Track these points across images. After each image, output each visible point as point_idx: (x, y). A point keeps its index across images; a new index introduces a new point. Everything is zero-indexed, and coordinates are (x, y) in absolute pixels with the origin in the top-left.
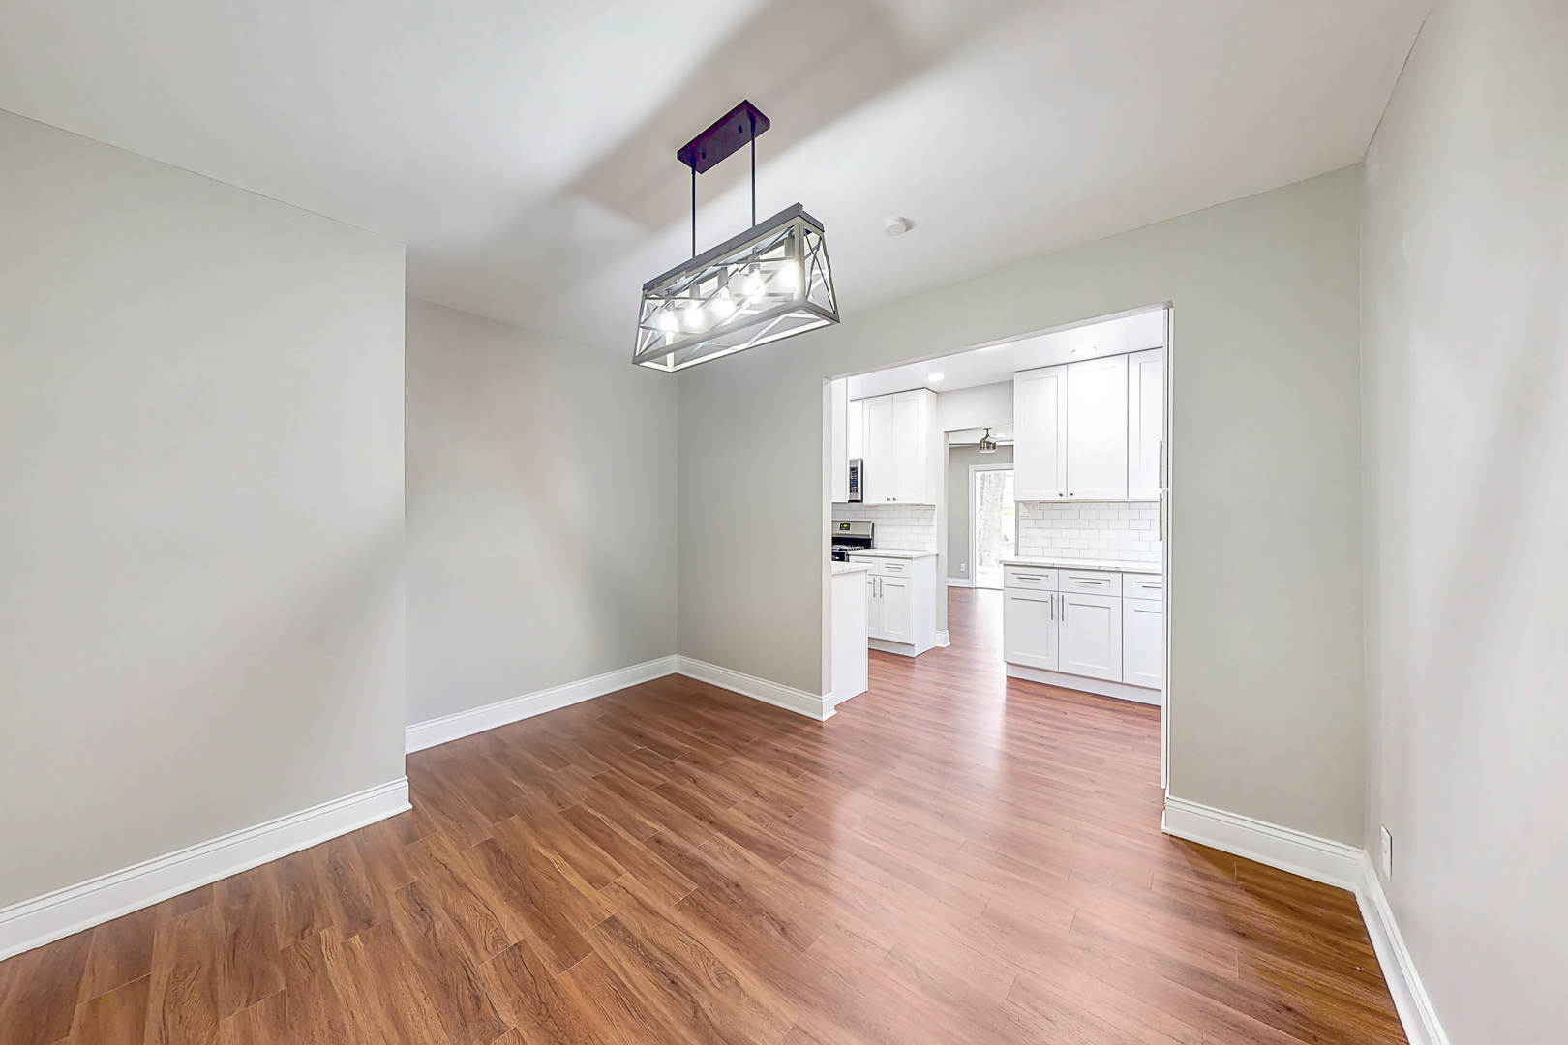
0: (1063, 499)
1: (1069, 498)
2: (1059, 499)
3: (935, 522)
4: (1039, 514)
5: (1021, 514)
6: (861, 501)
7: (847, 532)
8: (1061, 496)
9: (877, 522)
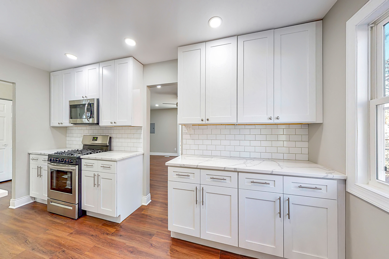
0: (204, 122)
1: (207, 122)
2: (201, 122)
3: (142, 135)
4: (192, 132)
5: (184, 132)
6: (98, 124)
7: (96, 142)
8: (202, 120)
9: (113, 136)
